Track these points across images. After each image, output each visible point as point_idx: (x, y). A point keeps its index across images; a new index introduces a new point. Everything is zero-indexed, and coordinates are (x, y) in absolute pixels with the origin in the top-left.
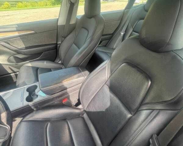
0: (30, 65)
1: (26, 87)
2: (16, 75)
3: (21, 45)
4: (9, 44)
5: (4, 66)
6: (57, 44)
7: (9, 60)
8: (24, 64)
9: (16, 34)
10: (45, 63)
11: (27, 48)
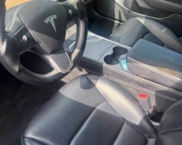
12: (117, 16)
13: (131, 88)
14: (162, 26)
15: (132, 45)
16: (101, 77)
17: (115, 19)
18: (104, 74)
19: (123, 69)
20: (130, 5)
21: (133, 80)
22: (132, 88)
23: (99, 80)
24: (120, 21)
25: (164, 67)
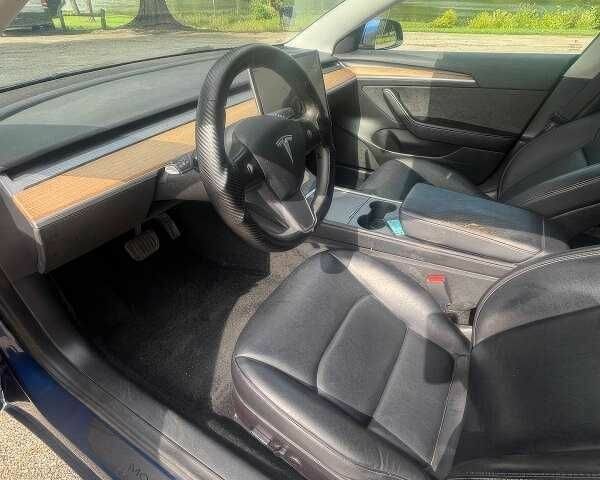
0: (409, 164)
1: (374, 198)
2: (367, 176)
3: (420, 109)
4: (398, 96)
5: (360, 144)
6: (519, 137)
7: (375, 137)
8: (400, 157)
9: (428, 77)
10: (448, 177)
11: (429, 120)
12: (362, 162)
13: (411, 268)
14: (444, 169)
15: (402, 198)
16: (357, 253)
17: (359, 168)
18: (361, 249)
19: (394, 235)
20: (383, 140)
21: (414, 251)
22: (413, 267)
23: (353, 259)
24: (368, 169)
25: (469, 222)
